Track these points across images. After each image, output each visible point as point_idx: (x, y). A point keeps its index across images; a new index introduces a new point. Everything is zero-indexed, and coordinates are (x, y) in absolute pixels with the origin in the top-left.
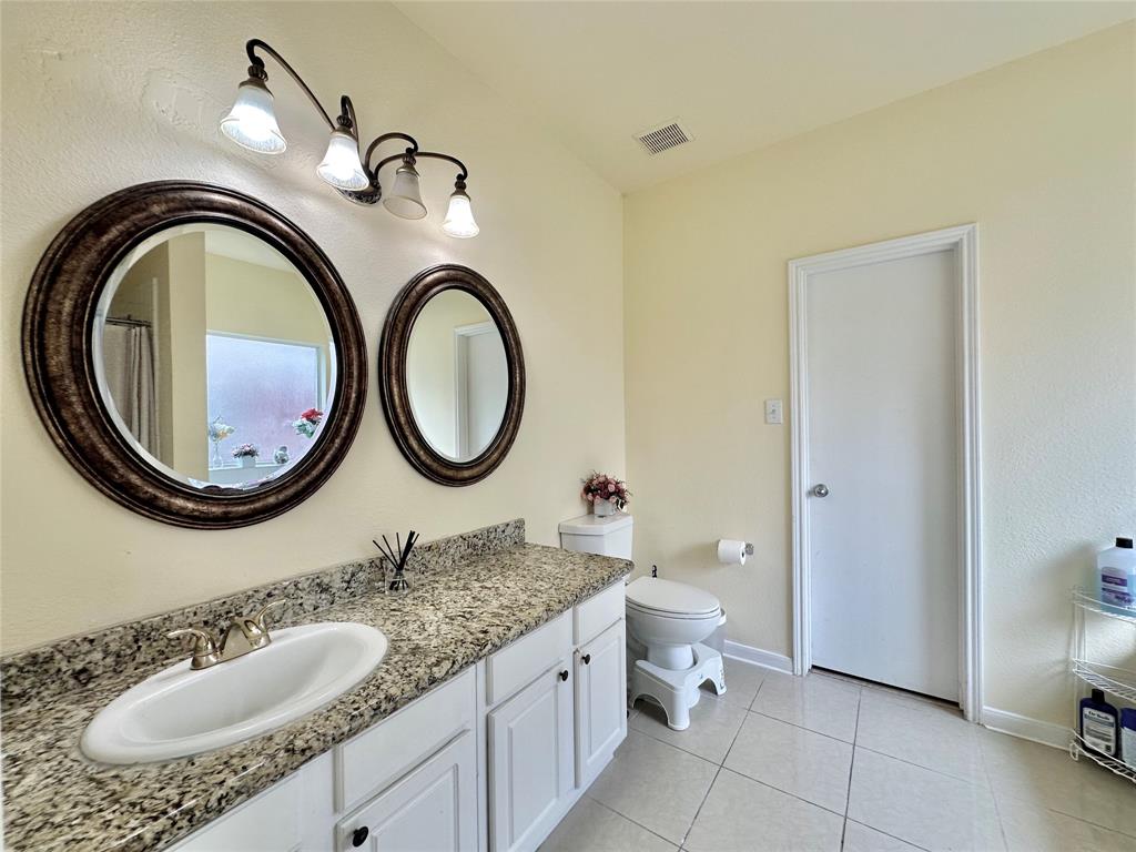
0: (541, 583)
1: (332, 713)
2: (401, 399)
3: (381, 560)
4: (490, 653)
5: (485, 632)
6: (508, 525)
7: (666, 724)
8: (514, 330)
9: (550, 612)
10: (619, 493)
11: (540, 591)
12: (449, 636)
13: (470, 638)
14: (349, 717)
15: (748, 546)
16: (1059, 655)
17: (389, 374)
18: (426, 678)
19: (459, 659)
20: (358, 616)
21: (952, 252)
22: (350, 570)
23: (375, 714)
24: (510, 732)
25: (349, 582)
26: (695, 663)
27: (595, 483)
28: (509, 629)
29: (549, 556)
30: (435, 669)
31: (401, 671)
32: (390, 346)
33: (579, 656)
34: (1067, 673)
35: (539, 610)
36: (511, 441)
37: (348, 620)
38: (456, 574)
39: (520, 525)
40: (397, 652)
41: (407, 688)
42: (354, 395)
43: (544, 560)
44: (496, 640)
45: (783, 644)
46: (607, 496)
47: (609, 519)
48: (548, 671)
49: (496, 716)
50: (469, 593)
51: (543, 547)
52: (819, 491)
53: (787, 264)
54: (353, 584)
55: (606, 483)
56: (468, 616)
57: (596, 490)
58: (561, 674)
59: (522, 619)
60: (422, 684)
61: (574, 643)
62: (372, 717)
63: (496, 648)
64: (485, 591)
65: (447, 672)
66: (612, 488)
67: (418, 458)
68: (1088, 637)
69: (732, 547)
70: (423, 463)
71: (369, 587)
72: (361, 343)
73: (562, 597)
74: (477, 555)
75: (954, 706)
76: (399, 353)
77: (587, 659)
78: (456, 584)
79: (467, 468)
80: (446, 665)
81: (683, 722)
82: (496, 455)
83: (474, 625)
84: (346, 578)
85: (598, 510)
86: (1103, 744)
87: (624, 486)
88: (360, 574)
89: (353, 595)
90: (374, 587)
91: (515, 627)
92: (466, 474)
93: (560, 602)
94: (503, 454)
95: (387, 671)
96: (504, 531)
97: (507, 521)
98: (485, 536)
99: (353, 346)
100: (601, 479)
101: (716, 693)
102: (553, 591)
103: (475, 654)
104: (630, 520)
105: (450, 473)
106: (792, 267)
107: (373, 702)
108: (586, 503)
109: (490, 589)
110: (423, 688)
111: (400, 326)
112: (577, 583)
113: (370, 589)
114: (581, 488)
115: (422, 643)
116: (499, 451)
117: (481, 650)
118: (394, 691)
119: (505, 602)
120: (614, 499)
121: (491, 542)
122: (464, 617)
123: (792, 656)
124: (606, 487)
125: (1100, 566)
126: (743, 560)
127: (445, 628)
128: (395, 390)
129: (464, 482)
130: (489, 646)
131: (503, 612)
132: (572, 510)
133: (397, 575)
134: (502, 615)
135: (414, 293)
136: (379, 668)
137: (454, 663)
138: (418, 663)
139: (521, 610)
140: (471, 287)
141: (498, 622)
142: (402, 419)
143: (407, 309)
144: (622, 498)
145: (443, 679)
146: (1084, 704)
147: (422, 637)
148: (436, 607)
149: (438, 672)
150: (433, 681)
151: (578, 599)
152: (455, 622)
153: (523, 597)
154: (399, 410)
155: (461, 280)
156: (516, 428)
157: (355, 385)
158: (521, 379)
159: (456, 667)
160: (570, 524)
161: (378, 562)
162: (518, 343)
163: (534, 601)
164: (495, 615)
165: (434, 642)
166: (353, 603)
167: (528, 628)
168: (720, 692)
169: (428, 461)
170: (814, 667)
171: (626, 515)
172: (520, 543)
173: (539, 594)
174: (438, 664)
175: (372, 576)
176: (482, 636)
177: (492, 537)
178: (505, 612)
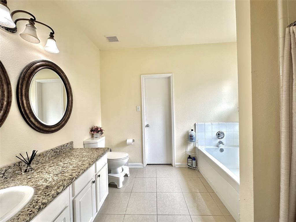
0: (84, 158)
1: (19, 217)
2: (27, 104)
3: (19, 163)
4: (75, 180)
5: (72, 175)
6: (68, 144)
7: (117, 188)
8: (69, 84)
9: (90, 165)
10: (101, 131)
11: (85, 160)
12: (58, 180)
13: (67, 178)
14: (29, 215)
15: (133, 140)
16: (185, 151)
17: (22, 96)
18: (56, 194)
19: (66, 185)
20: (12, 184)
21: (169, 78)
22: (4, 169)
23: (39, 210)
24: (80, 202)
25: (4, 174)
26: (123, 171)
27: (94, 128)
28: (79, 172)
29: (84, 150)
30: (58, 190)
31: (45, 195)
32: (22, 85)
33: (97, 175)
34: (186, 154)
35: (87, 165)
36: (68, 118)
37: (8, 187)
38: (51, 162)
39: (72, 143)
40: (39, 190)
41: (49, 198)
42: (5, 103)
43: (82, 152)
44: (76, 176)
45: (141, 161)
46: (98, 132)
47: (99, 138)
48: (89, 182)
49: (76, 199)
50: (60, 166)
51: (80, 149)
52: (147, 126)
53: (140, 76)
54: (6, 174)
55: (97, 128)
56: (63, 172)
57: (95, 130)
58: (93, 182)
59: (82, 169)
60: (54, 196)
61: (96, 172)
62: (38, 211)
63: (76, 178)
64: (66, 164)
65: (62, 190)
66: (99, 129)
67: (34, 125)
68: (188, 147)
69: (129, 141)
70: (36, 127)
71: (13, 174)
72: (8, 84)
73: (93, 160)
74: (57, 155)
75: (171, 165)
76: (26, 88)
77: (99, 176)
78: (53, 165)
79: (53, 127)
80: (62, 188)
81: (121, 185)
82: (64, 122)
83: (67, 174)
84: (3, 172)
85: (95, 136)
86: (190, 164)
87: (102, 129)
88: (9, 170)
89: (6, 178)
90: (16, 173)
91: (81, 171)
92: (53, 129)
93: (92, 162)
94: (66, 122)
95: (38, 197)
96: (66, 146)
97: (67, 142)
98: (60, 148)
99: (4, 84)
100: (96, 127)
101: (128, 176)
102: (89, 159)
103: (70, 182)
104: (104, 138)
105: (47, 129)
106: (142, 76)
107: (37, 207)
108: (91, 134)
109: (67, 163)
110: (55, 197)
111: (26, 79)
112: (96, 156)
113: (14, 175)
114: (89, 130)
115: (49, 185)
116: (65, 121)
117: (72, 180)
118: (44, 201)
119: (75, 166)
120: (100, 132)
121: (62, 150)
122: (61, 173)
123: (143, 163)
124: (97, 129)
125: (190, 134)
126: (132, 143)
127: (55, 178)
128: (25, 101)
129: (53, 132)
130: (74, 179)
131: (75, 168)
132: (87, 137)
133: (28, 166)
134: (75, 169)
135: (32, 68)
136: (33, 197)
137: (64, 186)
138: (50, 190)
139: (81, 167)
140: (54, 69)
141: (75, 172)
142: (28, 112)
143: (30, 73)
144: (102, 132)
145: (61, 192)
146: (188, 158)
147: (47, 183)
148: (49, 173)
149: (59, 191)
150: (58, 194)
151: (97, 160)
152: (59, 175)
153: (80, 163)
154: (26, 108)
155: (50, 66)
156: (70, 114)
157: (6, 99)
158: (71, 99)
159: (65, 187)
160: (87, 141)
161: (18, 164)
162: (70, 88)
163: (84, 163)
164: (73, 170)
165: (53, 183)
166: (7, 181)
167: (85, 171)
168: (129, 176)
169: (39, 126)
170: (147, 164)
171: (103, 136)
172: (72, 149)
173: (85, 161)
174: (58, 188)
175: (15, 169)
176: (71, 176)
177: (63, 148)
178: (76, 168)
